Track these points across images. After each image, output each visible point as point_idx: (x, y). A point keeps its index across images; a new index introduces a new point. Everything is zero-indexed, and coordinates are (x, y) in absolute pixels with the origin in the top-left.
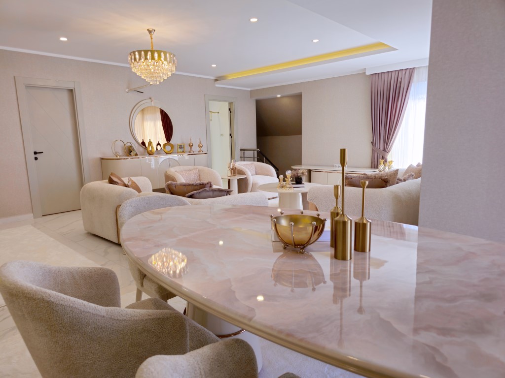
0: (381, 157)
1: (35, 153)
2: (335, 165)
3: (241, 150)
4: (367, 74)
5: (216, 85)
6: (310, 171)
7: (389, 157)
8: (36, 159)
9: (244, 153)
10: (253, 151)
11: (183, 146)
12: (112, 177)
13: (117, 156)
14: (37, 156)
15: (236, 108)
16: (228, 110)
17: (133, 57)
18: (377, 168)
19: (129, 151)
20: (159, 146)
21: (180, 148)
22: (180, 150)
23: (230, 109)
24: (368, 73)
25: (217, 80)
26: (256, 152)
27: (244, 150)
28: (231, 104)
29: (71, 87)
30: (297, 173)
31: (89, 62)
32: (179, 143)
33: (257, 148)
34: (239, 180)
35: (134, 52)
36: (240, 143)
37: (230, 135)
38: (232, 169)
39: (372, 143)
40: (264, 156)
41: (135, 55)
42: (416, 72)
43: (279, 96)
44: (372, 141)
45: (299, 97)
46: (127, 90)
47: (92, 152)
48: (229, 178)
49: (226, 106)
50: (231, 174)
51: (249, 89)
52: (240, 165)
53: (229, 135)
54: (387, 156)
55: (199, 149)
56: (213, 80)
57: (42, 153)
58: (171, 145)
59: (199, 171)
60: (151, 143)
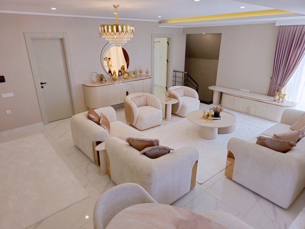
0: (277, 89)
1: (42, 84)
2: (240, 89)
3: (174, 71)
4: (276, 25)
5: (160, 26)
6: (221, 94)
7: (283, 91)
8: (42, 87)
9: (176, 74)
10: (182, 73)
12: (90, 115)
13: (93, 84)
14: (43, 85)
16: (167, 43)
17: (103, 29)
19: (101, 79)
20: (120, 73)
23: (168, 42)
25: (160, 23)
26: (184, 74)
27: (176, 71)
28: (168, 39)
29: (62, 37)
32: (133, 70)
33: (185, 71)
35: (104, 26)
36: (173, 67)
37: (167, 60)
39: (271, 78)
40: (189, 76)
41: (104, 27)
43: (204, 33)
46: (99, 36)
47: (77, 81)
48: (166, 103)
49: (166, 40)
51: (182, 27)
52: (172, 89)
53: (166, 60)
54: (281, 89)
56: (158, 22)
57: (46, 83)
58: (128, 73)
59: (146, 97)
60: (115, 72)
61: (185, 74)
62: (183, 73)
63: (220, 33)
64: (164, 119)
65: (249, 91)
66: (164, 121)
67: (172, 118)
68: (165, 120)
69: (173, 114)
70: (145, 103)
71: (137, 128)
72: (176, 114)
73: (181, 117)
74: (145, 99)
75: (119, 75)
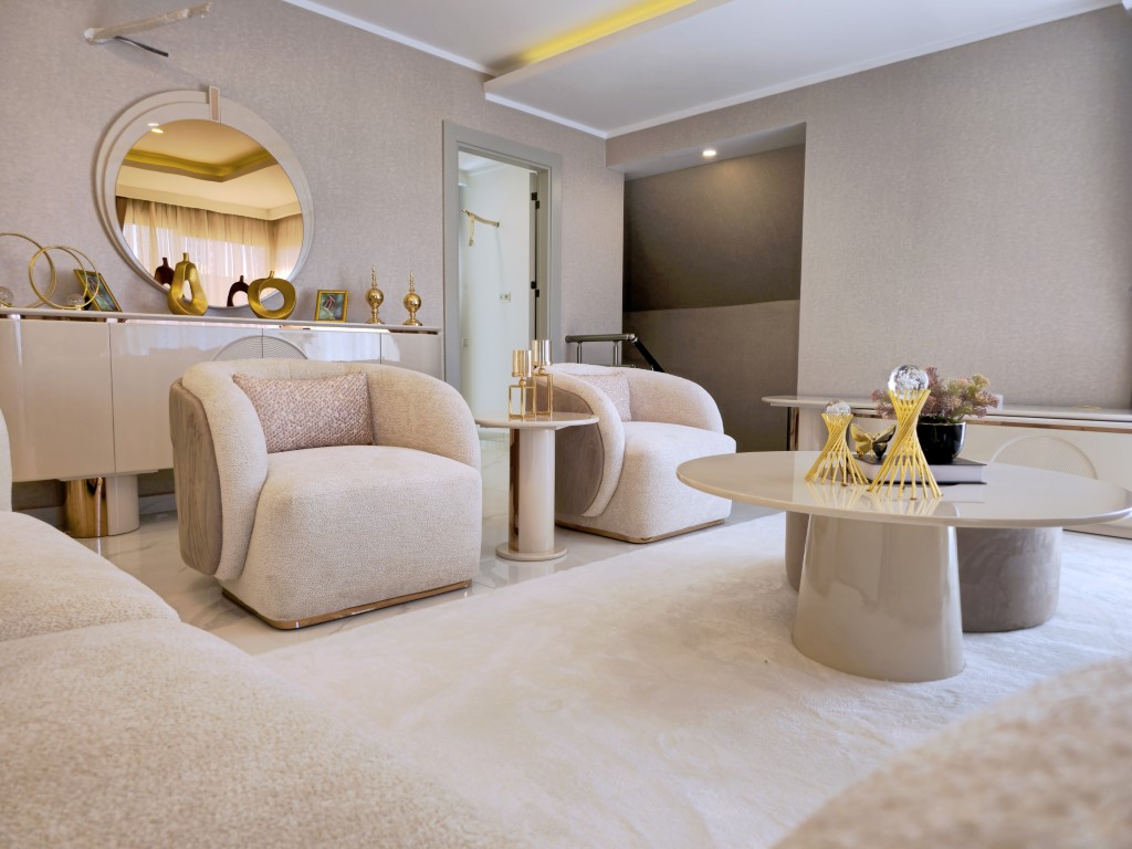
3: (570, 340)
9: (579, 346)
10: (612, 343)
11: (340, 298)
15: (557, 191)
16: (529, 198)
21: (326, 304)
23: (534, 196)
25: (487, 76)
26: (620, 344)
27: (580, 340)
28: (540, 178)
33: (626, 330)
34: (563, 437)
36: (563, 320)
37: (534, 285)
38: (530, 382)
40: (650, 360)
43: (710, 153)
45: (787, 156)
46: (89, 33)
48: (517, 423)
49: (518, 182)
50: (529, 408)
51: (604, 135)
53: (528, 285)
55: (406, 315)
56: (476, 72)
58: (285, 288)
59: (369, 386)
60: (190, 266)
61: (626, 344)
62: (616, 341)
63: (794, 122)
64: (506, 552)
66: (503, 563)
67: (557, 548)
68: (514, 555)
69: (568, 526)
70: (357, 423)
71: (250, 612)
72: (592, 525)
73: (626, 541)
74: (361, 400)
75: (230, 302)
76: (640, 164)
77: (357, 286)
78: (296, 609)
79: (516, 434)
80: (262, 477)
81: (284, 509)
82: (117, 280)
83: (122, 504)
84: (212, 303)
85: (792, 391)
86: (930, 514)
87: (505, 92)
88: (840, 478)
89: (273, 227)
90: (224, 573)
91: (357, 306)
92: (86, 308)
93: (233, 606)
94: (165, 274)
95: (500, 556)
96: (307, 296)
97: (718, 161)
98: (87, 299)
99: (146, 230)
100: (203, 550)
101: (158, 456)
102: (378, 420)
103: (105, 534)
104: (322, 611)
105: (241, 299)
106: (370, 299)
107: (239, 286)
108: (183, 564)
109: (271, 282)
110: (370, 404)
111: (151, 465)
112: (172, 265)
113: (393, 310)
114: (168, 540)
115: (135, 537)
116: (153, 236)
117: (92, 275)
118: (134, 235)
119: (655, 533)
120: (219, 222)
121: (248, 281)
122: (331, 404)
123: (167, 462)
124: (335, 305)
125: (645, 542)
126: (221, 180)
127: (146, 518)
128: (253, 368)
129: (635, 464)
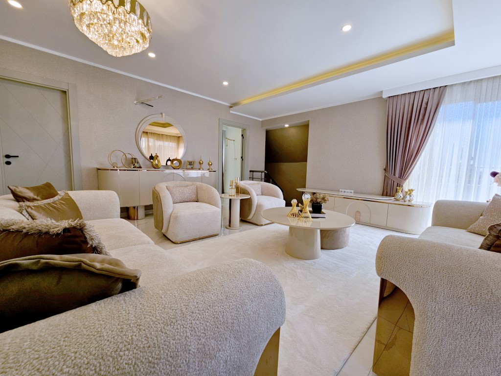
1: (8, 156)
2: (340, 190)
3: (250, 171)
5: (231, 112)
7: (406, 185)
8: (8, 163)
9: (253, 175)
10: (261, 173)
11: (193, 163)
13: (114, 167)
14: (9, 160)
15: (248, 134)
18: (394, 196)
21: (189, 164)
22: (189, 167)
23: (242, 135)
24: (385, 96)
25: (231, 107)
26: (263, 173)
27: (253, 171)
28: (244, 130)
29: (64, 88)
30: (317, 198)
31: (90, 66)
33: (265, 170)
34: (242, 201)
36: (249, 166)
37: (242, 157)
39: (385, 170)
40: (270, 177)
42: (448, 90)
43: (287, 126)
44: (385, 167)
45: (306, 127)
46: (135, 102)
49: (239, 132)
50: (236, 193)
51: (261, 120)
52: (246, 184)
53: (240, 158)
54: (403, 183)
56: (228, 106)
57: (18, 157)
58: (179, 161)
59: (197, 188)
60: (158, 156)
61: (265, 173)
63: (307, 120)
64: (228, 227)
65: (353, 191)
66: (226, 229)
67: (240, 226)
68: (230, 228)
69: (244, 220)
70: (194, 197)
71: (169, 239)
72: (249, 221)
73: (257, 225)
74: (195, 191)
75: (167, 164)
76: (269, 127)
77: (197, 160)
78: (178, 240)
79: (230, 200)
80: (172, 210)
81: (176, 218)
82: (141, 160)
83: (141, 212)
84: (163, 165)
85: (304, 187)
86: (309, 226)
87: (236, 111)
88: (294, 216)
89: (178, 138)
90: (164, 231)
91: (197, 165)
92: (133, 168)
93: (165, 237)
94: (152, 157)
95: (226, 228)
96: (185, 162)
97: (289, 127)
98: (134, 165)
99: (146, 139)
100: (159, 224)
101: (150, 202)
102: (199, 196)
103: (137, 219)
104: (184, 240)
105: (169, 163)
106: (200, 163)
107: (169, 160)
108: (154, 228)
109: (176, 159)
110: (197, 192)
111: (148, 204)
112: (153, 155)
113: (205, 165)
114: (151, 221)
115: (144, 220)
116: (148, 142)
117: (135, 159)
118: (144, 142)
119: (264, 223)
120: (165, 137)
121: (171, 159)
122: (188, 192)
123: (151, 203)
124: (191, 165)
125: (262, 225)
126: (165, 127)
127: (146, 215)
128: (171, 184)
129: (259, 206)
